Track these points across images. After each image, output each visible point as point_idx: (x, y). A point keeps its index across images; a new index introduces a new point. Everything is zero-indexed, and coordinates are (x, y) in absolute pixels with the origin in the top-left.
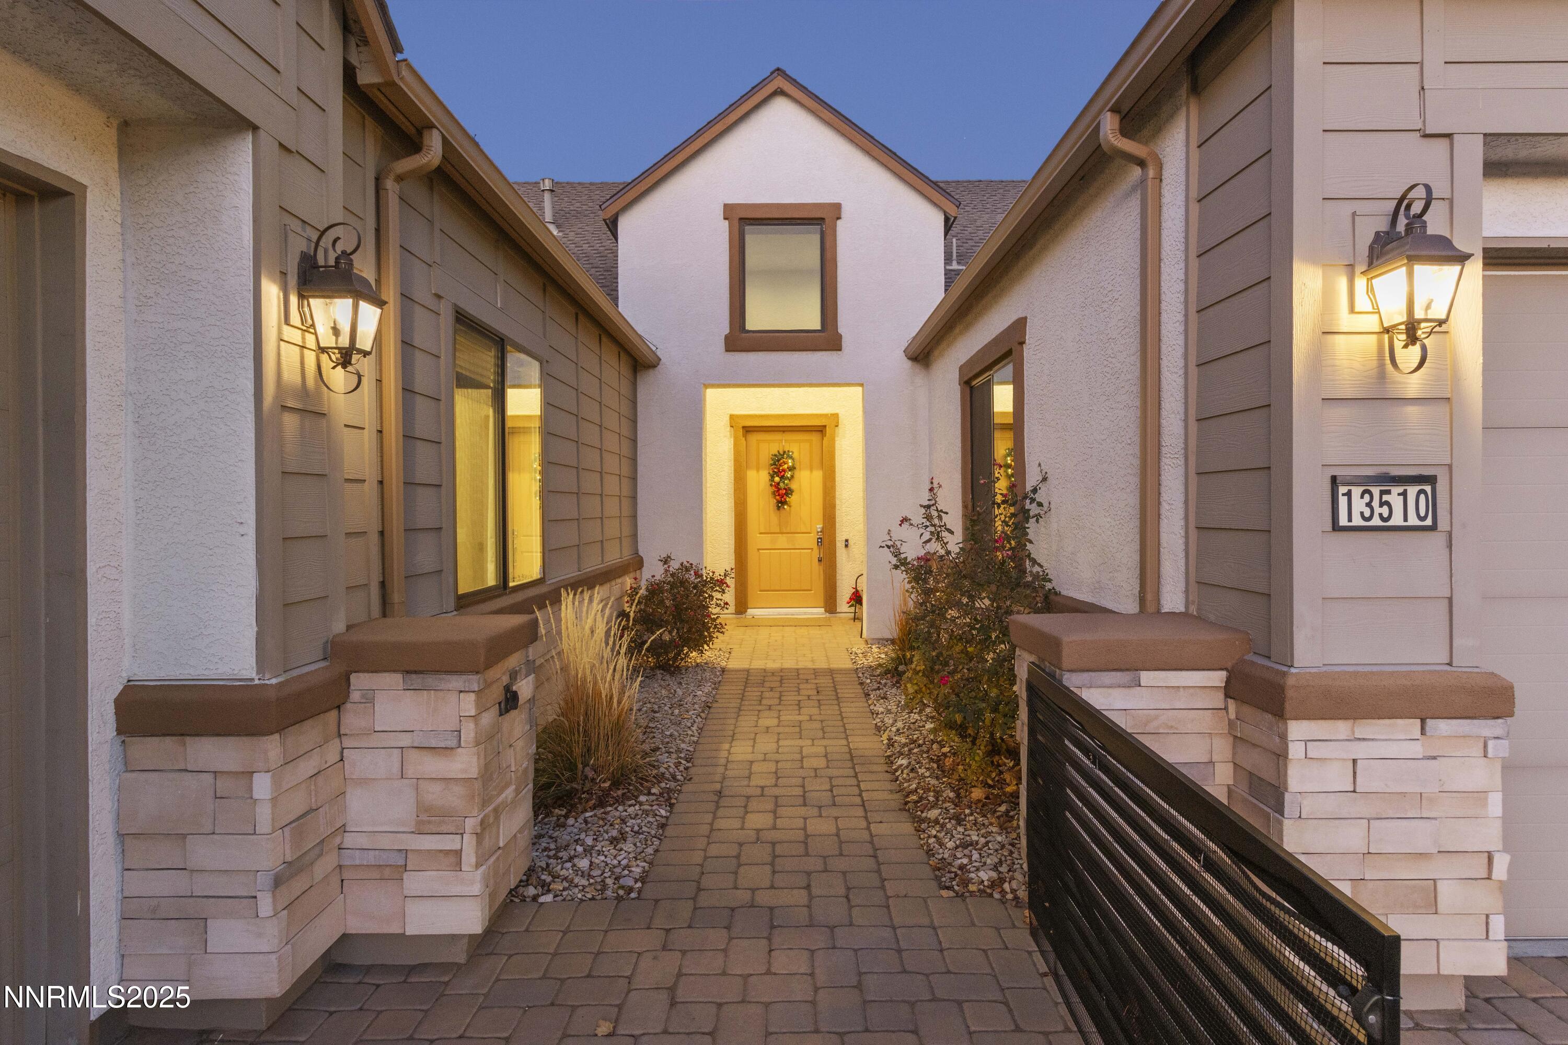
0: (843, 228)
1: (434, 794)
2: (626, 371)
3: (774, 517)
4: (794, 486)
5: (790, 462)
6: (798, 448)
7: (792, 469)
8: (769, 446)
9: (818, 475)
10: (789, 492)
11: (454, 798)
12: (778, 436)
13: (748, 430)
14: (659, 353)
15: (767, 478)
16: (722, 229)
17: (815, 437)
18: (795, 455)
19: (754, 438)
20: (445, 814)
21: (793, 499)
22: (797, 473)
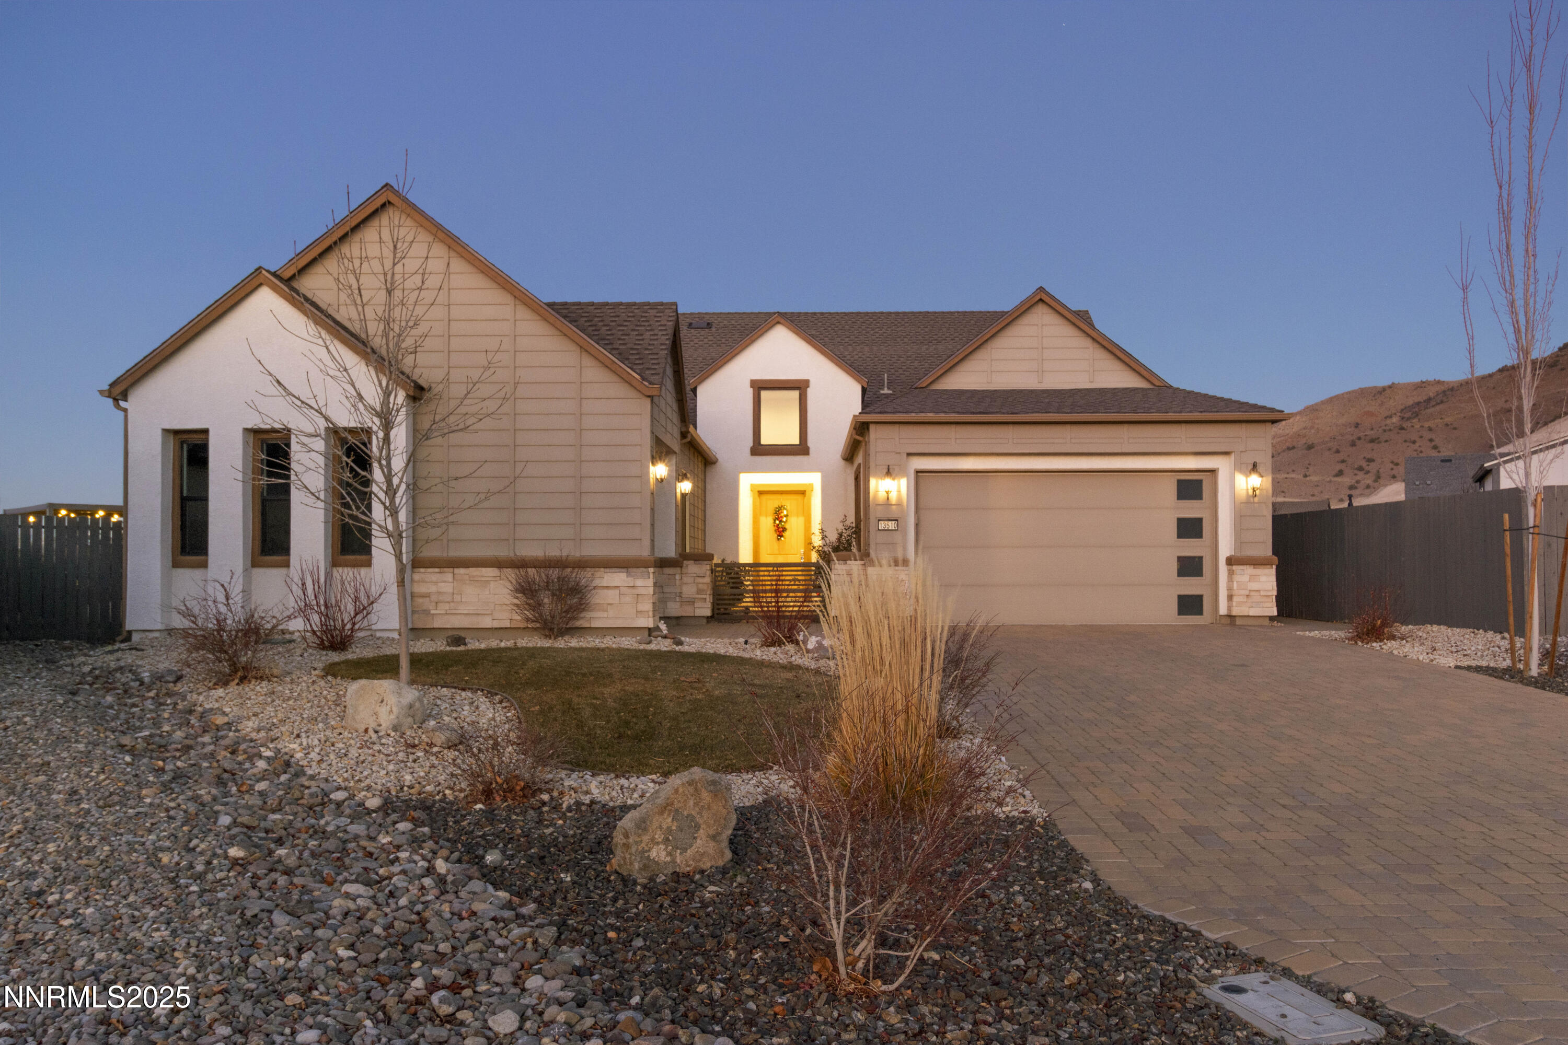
0: (810, 392)
1: (701, 586)
2: (701, 465)
3: (775, 544)
4: (787, 526)
5: (785, 512)
6: (789, 503)
7: (786, 516)
8: (773, 502)
9: (801, 520)
10: (784, 529)
11: (705, 587)
12: (779, 496)
13: (761, 493)
14: (717, 456)
15: (772, 521)
16: (749, 392)
17: (799, 497)
18: (788, 508)
19: (764, 497)
20: (703, 590)
21: (786, 534)
22: (789, 518)
